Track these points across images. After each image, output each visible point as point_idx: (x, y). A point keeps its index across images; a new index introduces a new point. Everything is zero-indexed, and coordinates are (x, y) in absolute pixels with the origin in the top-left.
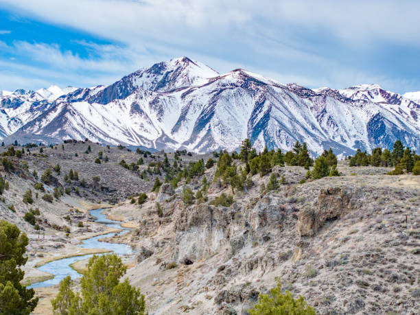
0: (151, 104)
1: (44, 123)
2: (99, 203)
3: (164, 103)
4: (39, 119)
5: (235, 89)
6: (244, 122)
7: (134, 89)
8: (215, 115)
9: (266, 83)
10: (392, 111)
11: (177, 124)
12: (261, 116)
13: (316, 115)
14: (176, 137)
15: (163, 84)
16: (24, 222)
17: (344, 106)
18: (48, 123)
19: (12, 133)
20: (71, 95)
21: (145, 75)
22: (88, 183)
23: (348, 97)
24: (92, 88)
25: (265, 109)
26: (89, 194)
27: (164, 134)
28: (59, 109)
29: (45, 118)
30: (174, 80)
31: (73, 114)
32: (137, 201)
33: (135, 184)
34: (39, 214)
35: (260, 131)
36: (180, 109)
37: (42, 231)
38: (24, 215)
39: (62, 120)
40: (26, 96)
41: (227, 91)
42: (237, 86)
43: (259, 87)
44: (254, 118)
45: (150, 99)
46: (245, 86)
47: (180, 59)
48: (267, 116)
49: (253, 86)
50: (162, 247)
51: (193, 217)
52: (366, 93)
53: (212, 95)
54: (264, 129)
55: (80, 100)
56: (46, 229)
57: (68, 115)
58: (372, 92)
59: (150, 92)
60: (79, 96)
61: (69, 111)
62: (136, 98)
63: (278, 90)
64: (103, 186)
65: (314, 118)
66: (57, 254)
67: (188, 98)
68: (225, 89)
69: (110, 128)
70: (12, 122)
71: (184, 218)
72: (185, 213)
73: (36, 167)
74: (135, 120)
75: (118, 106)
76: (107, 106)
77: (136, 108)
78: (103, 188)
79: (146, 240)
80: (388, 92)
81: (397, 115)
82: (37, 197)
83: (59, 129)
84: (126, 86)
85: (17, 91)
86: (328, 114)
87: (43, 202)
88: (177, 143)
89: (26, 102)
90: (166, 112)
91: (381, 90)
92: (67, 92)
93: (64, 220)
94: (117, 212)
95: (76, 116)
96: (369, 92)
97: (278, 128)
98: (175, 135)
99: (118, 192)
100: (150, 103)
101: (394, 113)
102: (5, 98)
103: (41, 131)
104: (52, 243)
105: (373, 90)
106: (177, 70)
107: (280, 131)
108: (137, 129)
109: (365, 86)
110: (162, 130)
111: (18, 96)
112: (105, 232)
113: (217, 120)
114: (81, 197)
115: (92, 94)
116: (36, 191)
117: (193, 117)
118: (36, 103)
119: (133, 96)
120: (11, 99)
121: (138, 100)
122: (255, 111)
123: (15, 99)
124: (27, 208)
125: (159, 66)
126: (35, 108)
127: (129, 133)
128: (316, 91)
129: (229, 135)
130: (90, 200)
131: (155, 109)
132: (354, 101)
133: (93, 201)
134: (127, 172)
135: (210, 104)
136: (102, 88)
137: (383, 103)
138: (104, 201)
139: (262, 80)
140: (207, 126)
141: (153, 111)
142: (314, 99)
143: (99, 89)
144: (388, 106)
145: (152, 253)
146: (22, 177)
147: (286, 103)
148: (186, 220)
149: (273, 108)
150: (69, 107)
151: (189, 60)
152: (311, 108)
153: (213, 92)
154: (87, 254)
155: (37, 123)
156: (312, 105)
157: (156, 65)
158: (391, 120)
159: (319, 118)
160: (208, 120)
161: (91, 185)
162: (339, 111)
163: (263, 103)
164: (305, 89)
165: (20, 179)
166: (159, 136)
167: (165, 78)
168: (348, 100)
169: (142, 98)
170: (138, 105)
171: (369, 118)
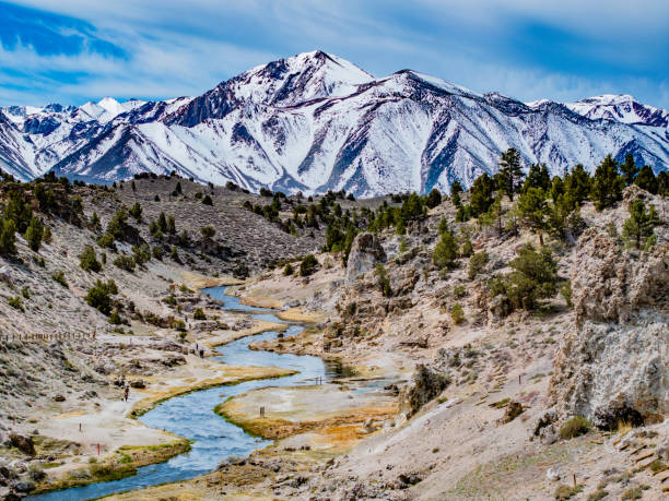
0: (266, 126)
1: (94, 157)
2: (217, 276)
3: (287, 125)
4: (86, 151)
5: (401, 102)
6: (415, 155)
7: (238, 102)
8: (368, 143)
9: (450, 91)
10: (654, 137)
11: (307, 158)
12: (442, 145)
13: (532, 144)
14: (305, 179)
15: (283, 94)
16: (87, 307)
17: (575, 130)
18: (100, 156)
19: (42, 173)
20: (135, 113)
21: (255, 79)
22: (194, 239)
23: (582, 114)
24: (168, 102)
25: (449, 133)
26: (196, 258)
27: (286, 175)
28: (118, 134)
29: (95, 148)
30: (303, 87)
31: (140, 143)
32: (298, 270)
33: (278, 242)
34: (115, 292)
35: (442, 169)
36: (312, 134)
37: (126, 329)
38: (86, 294)
39: (121, 152)
40: (64, 115)
41: (389, 104)
42: (403, 97)
43: (439, 99)
44: (432, 149)
45: (263, 118)
46: (417, 97)
47: (312, 54)
48: (452, 145)
49: (429, 97)
50: (470, 366)
51: (649, 280)
52: (611, 109)
53: (363, 112)
54: (448, 166)
55: (150, 120)
56: (133, 322)
57: (131, 143)
58: (621, 108)
59: (264, 107)
60: (149, 115)
61: (133, 137)
62: (241, 117)
63: (471, 103)
64: (222, 244)
65: (528, 148)
66: (174, 380)
67: (325, 116)
68: (384, 102)
69: (199, 165)
70: (42, 156)
71: (616, 282)
72: (619, 266)
73: (96, 208)
74: (240, 152)
75: (212, 130)
76: (195, 130)
77: (241, 133)
78: (220, 249)
79: (358, 346)
80: (646, 107)
81: (663, 143)
82: (105, 261)
83: (117, 167)
84: (225, 98)
85: (48, 107)
86: (551, 142)
87: (117, 270)
88: (308, 188)
89: (63, 124)
90: (290, 139)
91: (635, 104)
92: (128, 107)
93: (165, 306)
94: (258, 292)
95: (145, 145)
96: (615, 108)
97: (471, 165)
98: (305, 174)
99: (248, 256)
100: (264, 126)
101: (658, 140)
102: (30, 117)
103: (89, 169)
104: (156, 355)
105: (623, 104)
106: (306, 72)
107: (473, 169)
108: (243, 165)
109: (609, 98)
110: (283, 168)
111: (51, 114)
112: (255, 330)
113: (372, 151)
114: (182, 264)
115: (169, 110)
116: (100, 250)
117: (334, 148)
118: (80, 126)
119: (236, 113)
120: (41, 120)
121: (244, 121)
122: (433, 137)
123: (46, 119)
124: (91, 279)
125: (278, 65)
126: (78, 133)
127: (229, 172)
128: (531, 105)
129: (392, 175)
130: (199, 269)
131: (272, 133)
132: (593, 121)
133: (204, 271)
134: (261, 221)
135: (360, 126)
136: (186, 102)
137: (640, 124)
138: (225, 272)
139: (444, 88)
140: (356, 161)
141: (267, 136)
142: (528, 118)
143: (181, 103)
144: (648, 130)
145: (448, 382)
146: (73, 223)
147: (482, 124)
148: (624, 289)
149: (463, 132)
150: (134, 131)
151: (326, 56)
152: (524, 133)
153: (364, 106)
154: (243, 380)
155: (83, 157)
156: (525, 127)
157: (271, 65)
158: (652, 151)
159: (536, 148)
160: (357, 152)
161: (199, 243)
162: (568, 137)
163: (446, 124)
164: (514, 102)
165: (69, 226)
166: (279, 177)
167: (287, 85)
168: (582, 120)
169: (250, 116)
170: (243, 128)
171: (618, 149)
